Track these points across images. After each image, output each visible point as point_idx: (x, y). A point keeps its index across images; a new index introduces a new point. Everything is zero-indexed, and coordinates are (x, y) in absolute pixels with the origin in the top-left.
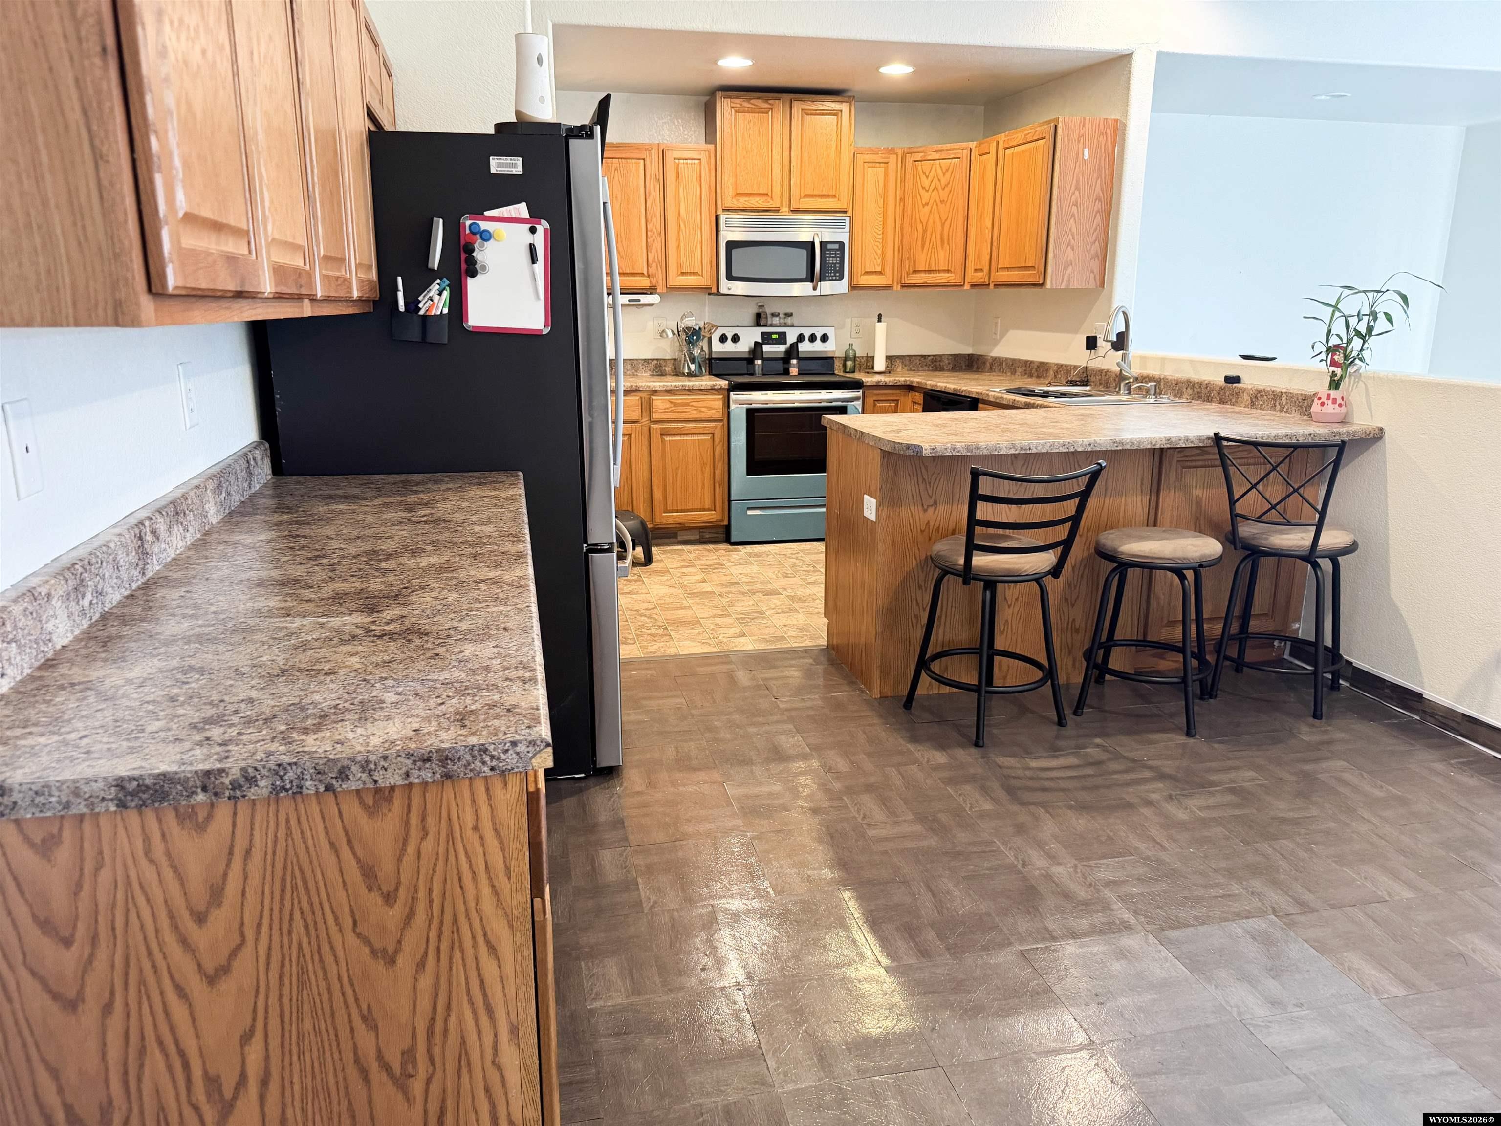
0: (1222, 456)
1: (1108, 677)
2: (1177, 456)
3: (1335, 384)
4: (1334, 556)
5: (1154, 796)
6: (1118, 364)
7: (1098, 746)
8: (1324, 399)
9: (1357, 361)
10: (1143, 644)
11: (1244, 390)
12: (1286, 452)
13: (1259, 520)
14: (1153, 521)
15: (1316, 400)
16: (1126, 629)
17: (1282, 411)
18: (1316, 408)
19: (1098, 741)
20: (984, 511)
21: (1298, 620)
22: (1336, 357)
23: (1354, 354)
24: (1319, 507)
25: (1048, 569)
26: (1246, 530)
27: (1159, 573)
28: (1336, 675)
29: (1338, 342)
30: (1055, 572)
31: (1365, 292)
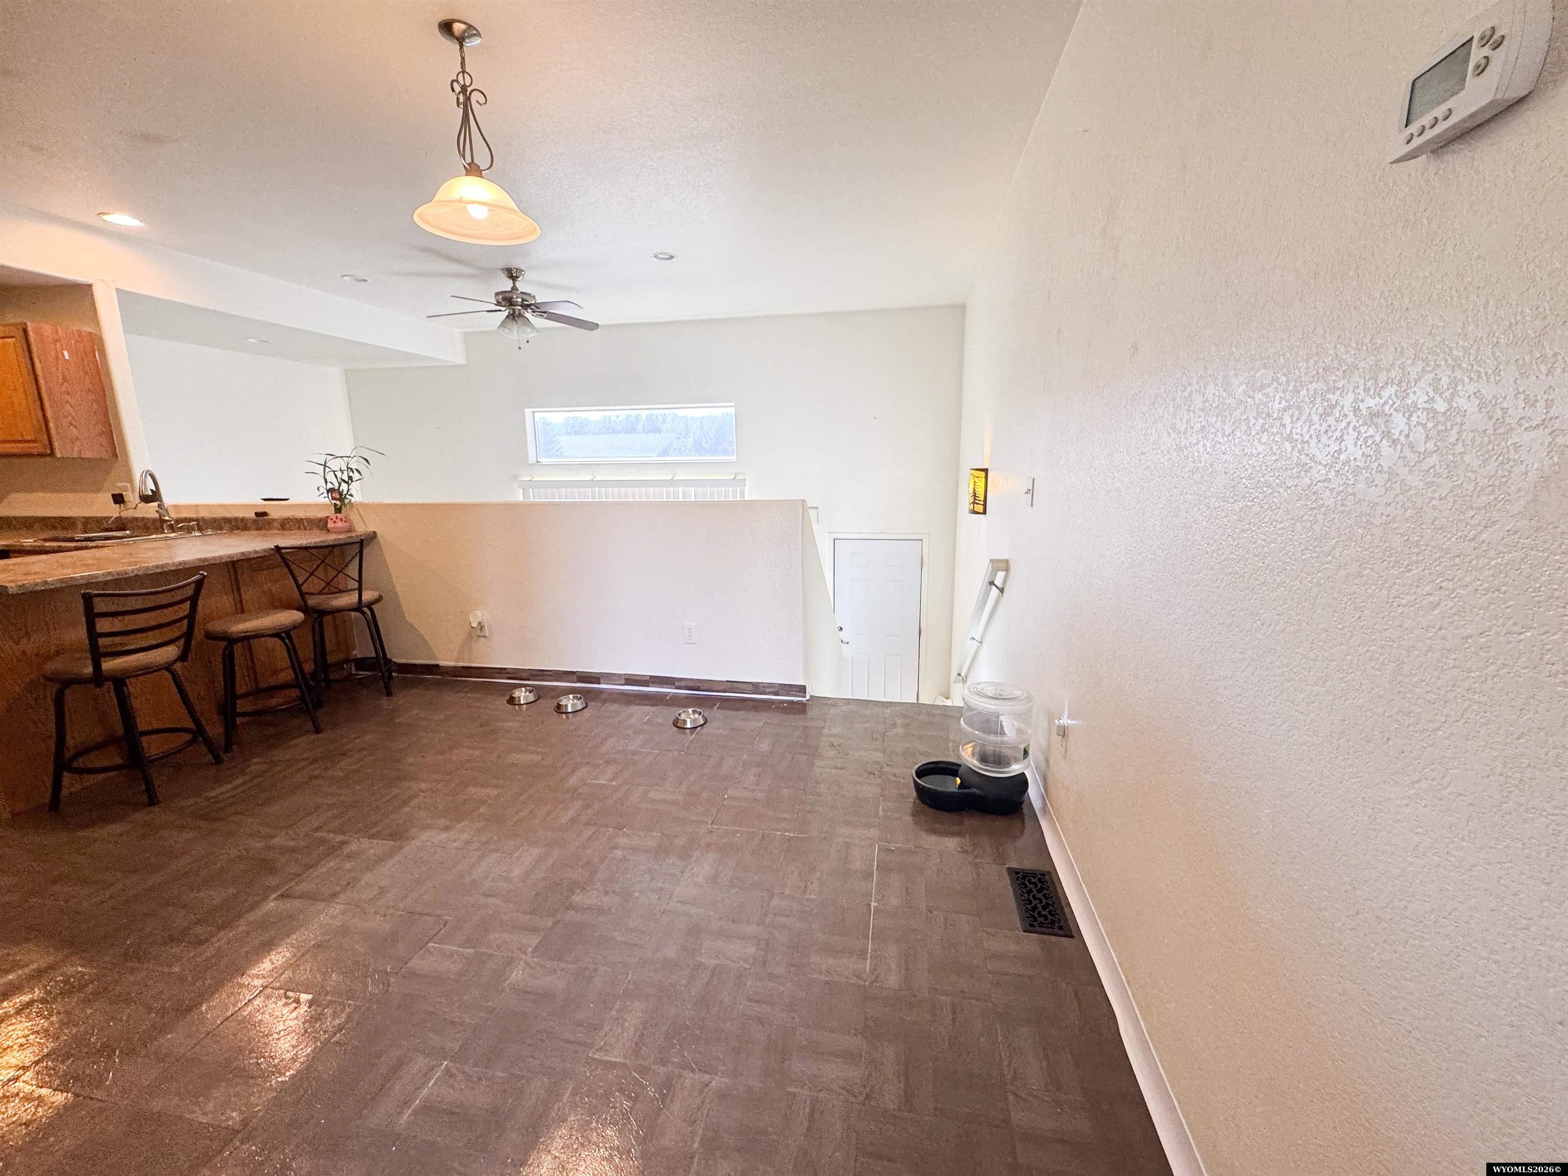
0: (284, 559)
1: (239, 720)
2: (246, 565)
3: (338, 510)
4: (369, 605)
5: (317, 773)
6: (157, 511)
7: (256, 763)
8: (335, 520)
9: (347, 496)
10: (258, 692)
11: (274, 520)
12: (326, 552)
13: (320, 593)
14: (241, 609)
15: (329, 520)
16: (242, 685)
17: (306, 529)
18: (330, 525)
19: (255, 760)
20: (103, 625)
21: (354, 649)
22: (334, 495)
23: (345, 492)
24: (357, 579)
25: (176, 657)
26: (312, 601)
27: (254, 642)
28: (390, 672)
29: (332, 486)
30: (183, 657)
31: (341, 457)
